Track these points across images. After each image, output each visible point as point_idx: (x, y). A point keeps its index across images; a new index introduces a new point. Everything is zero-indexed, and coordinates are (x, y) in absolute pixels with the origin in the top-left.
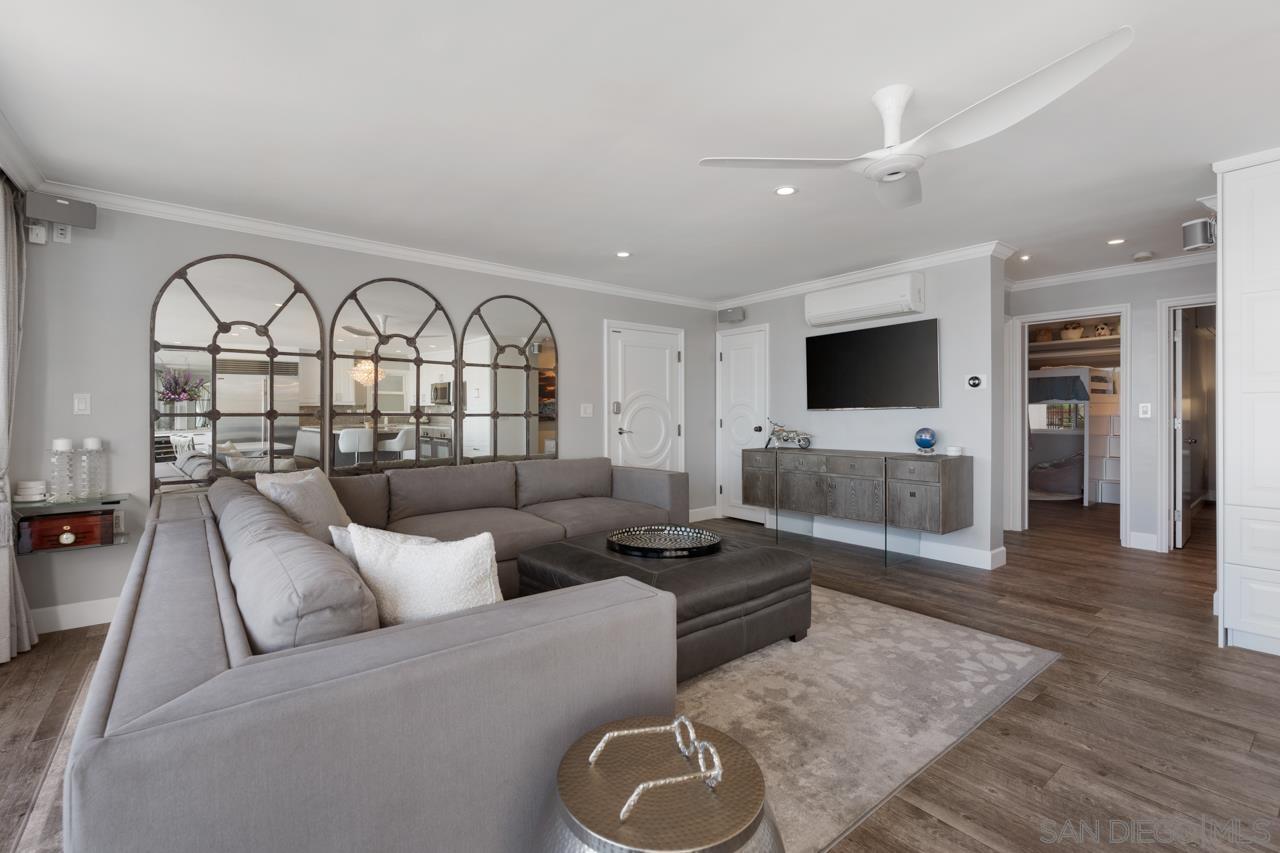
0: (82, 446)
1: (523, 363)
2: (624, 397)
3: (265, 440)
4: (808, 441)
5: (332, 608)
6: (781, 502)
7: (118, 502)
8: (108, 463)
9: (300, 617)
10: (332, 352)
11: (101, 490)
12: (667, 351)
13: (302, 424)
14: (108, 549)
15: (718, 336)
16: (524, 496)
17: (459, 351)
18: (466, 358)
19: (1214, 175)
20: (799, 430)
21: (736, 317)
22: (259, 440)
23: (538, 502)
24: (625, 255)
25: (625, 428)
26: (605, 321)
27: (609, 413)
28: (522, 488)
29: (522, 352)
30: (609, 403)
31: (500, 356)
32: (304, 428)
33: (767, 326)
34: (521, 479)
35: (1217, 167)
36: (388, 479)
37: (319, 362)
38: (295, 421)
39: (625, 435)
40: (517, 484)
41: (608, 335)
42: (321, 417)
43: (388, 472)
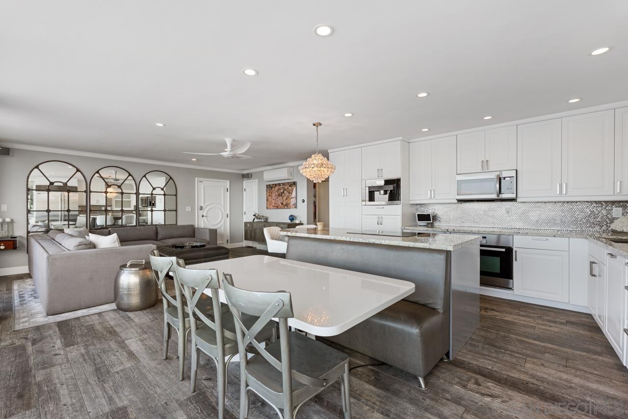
0: (5, 220)
1: (163, 193)
2: (204, 203)
3: (61, 220)
4: (267, 219)
5: (85, 245)
6: (254, 239)
7: (16, 238)
8: (13, 225)
9: (78, 246)
10: (90, 190)
11: (10, 234)
12: (222, 189)
13: (79, 214)
14: (15, 250)
15: (244, 182)
16: (160, 237)
17: (138, 189)
18: (140, 192)
19: (328, 153)
20: (264, 215)
21: (247, 176)
22: (58, 221)
23: (165, 239)
24: (195, 160)
25: (205, 215)
26: (196, 178)
27: (198, 209)
28: (159, 235)
29: (162, 189)
30: (198, 206)
31: (154, 191)
32: (81, 215)
33: (257, 180)
34: (158, 231)
35: (329, 151)
36: (109, 231)
37: (85, 194)
38: (77, 213)
39: (204, 217)
40: (157, 233)
41: (198, 184)
42: (86, 211)
43: (110, 229)
